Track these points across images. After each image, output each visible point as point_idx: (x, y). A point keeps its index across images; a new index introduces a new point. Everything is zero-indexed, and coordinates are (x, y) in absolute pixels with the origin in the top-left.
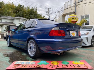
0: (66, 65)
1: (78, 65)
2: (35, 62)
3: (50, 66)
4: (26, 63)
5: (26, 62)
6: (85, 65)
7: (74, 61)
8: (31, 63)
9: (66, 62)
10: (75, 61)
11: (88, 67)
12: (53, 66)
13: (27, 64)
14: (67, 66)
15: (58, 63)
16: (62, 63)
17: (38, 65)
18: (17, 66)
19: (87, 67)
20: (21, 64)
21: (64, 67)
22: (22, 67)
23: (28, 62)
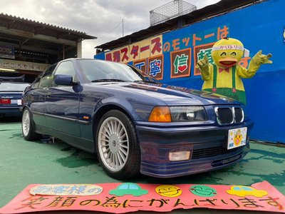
0: (208, 200)
1: (246, 199)
2: (101, 188)
3: (153, 200)
4: (72, 190)
5: (72, 186)
6: (271, 199)
7: (233, 187)
8: (89, 191)
9: (205, 187)
10: (235, 186)
11: (281, 208)
12: (163, 202)
13: (74, 193)
14: (210, 201)
15: (180, 192)
16: (193, 191)
17: (111, 199)
18: (38, 202)
19: (278, 207)
20: (53, 194)
21: (201, 205)
22: (57, 204)
23: (78, 185)
